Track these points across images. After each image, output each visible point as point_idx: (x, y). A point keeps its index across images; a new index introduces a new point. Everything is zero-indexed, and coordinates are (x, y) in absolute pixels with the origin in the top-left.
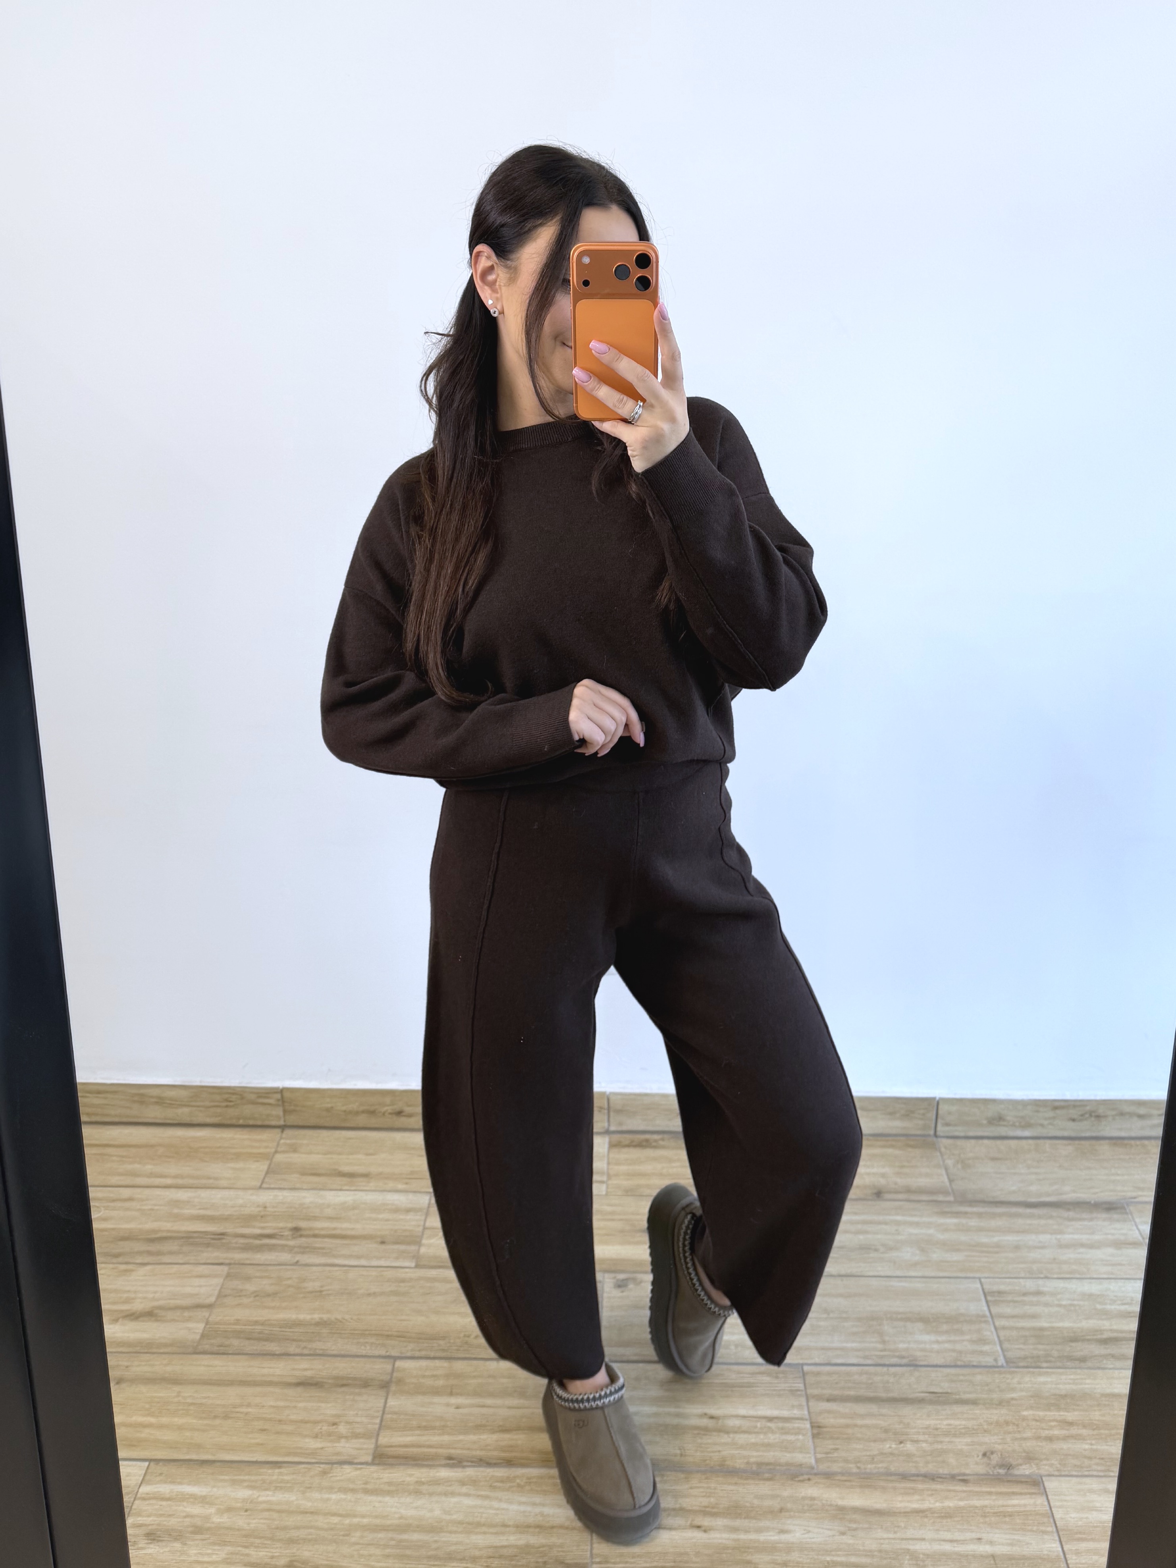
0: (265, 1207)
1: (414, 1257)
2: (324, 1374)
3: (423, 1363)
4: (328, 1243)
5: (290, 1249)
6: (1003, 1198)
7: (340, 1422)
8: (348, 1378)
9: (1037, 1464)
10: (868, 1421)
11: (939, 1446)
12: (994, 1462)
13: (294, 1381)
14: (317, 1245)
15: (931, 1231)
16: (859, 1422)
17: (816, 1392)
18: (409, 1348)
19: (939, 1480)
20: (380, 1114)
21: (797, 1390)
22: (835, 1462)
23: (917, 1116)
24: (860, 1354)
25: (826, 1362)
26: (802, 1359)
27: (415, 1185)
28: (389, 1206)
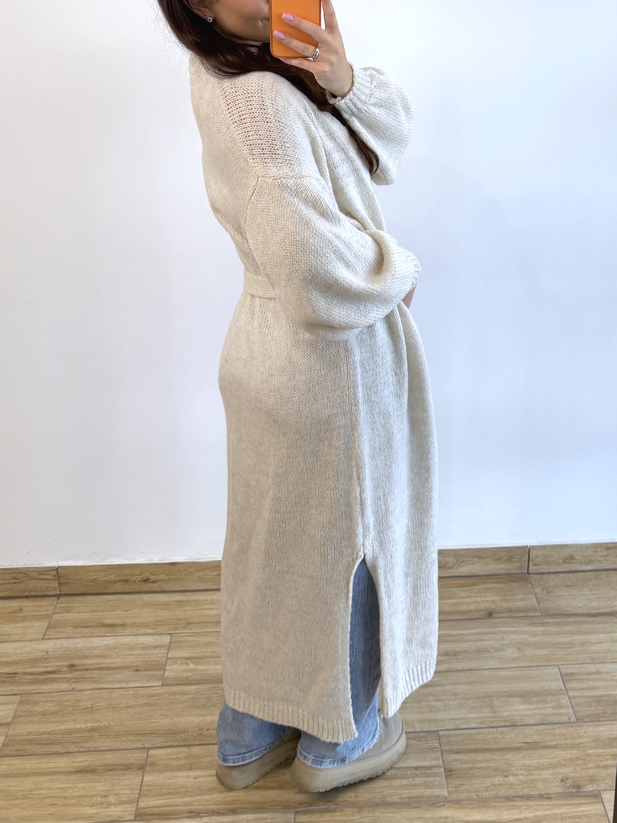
0: (48, 652)
1: (160, 679)
2: (96, 764)
3: (169, 750)
4: (96, 673)
5: (68, 680)
6: (574, 612)
7: (110, 795)
8: (114, 765)
9: (597, 784)
10: (483, 765)
11: (532, 777)
12: (568, 785)
13: (74, 770)
14: (88, 676)
16: (478, 765)
17: (448, 748)
18: (159, 741)
19: (532, 799)
20: (132, 582)
21: (435, 748)
22: (462, 792)
23: (515, 559)
24: (478, 721)
25: (454, 728)
26: (438, 727)
27: (159, 630)
28: (141, 646)
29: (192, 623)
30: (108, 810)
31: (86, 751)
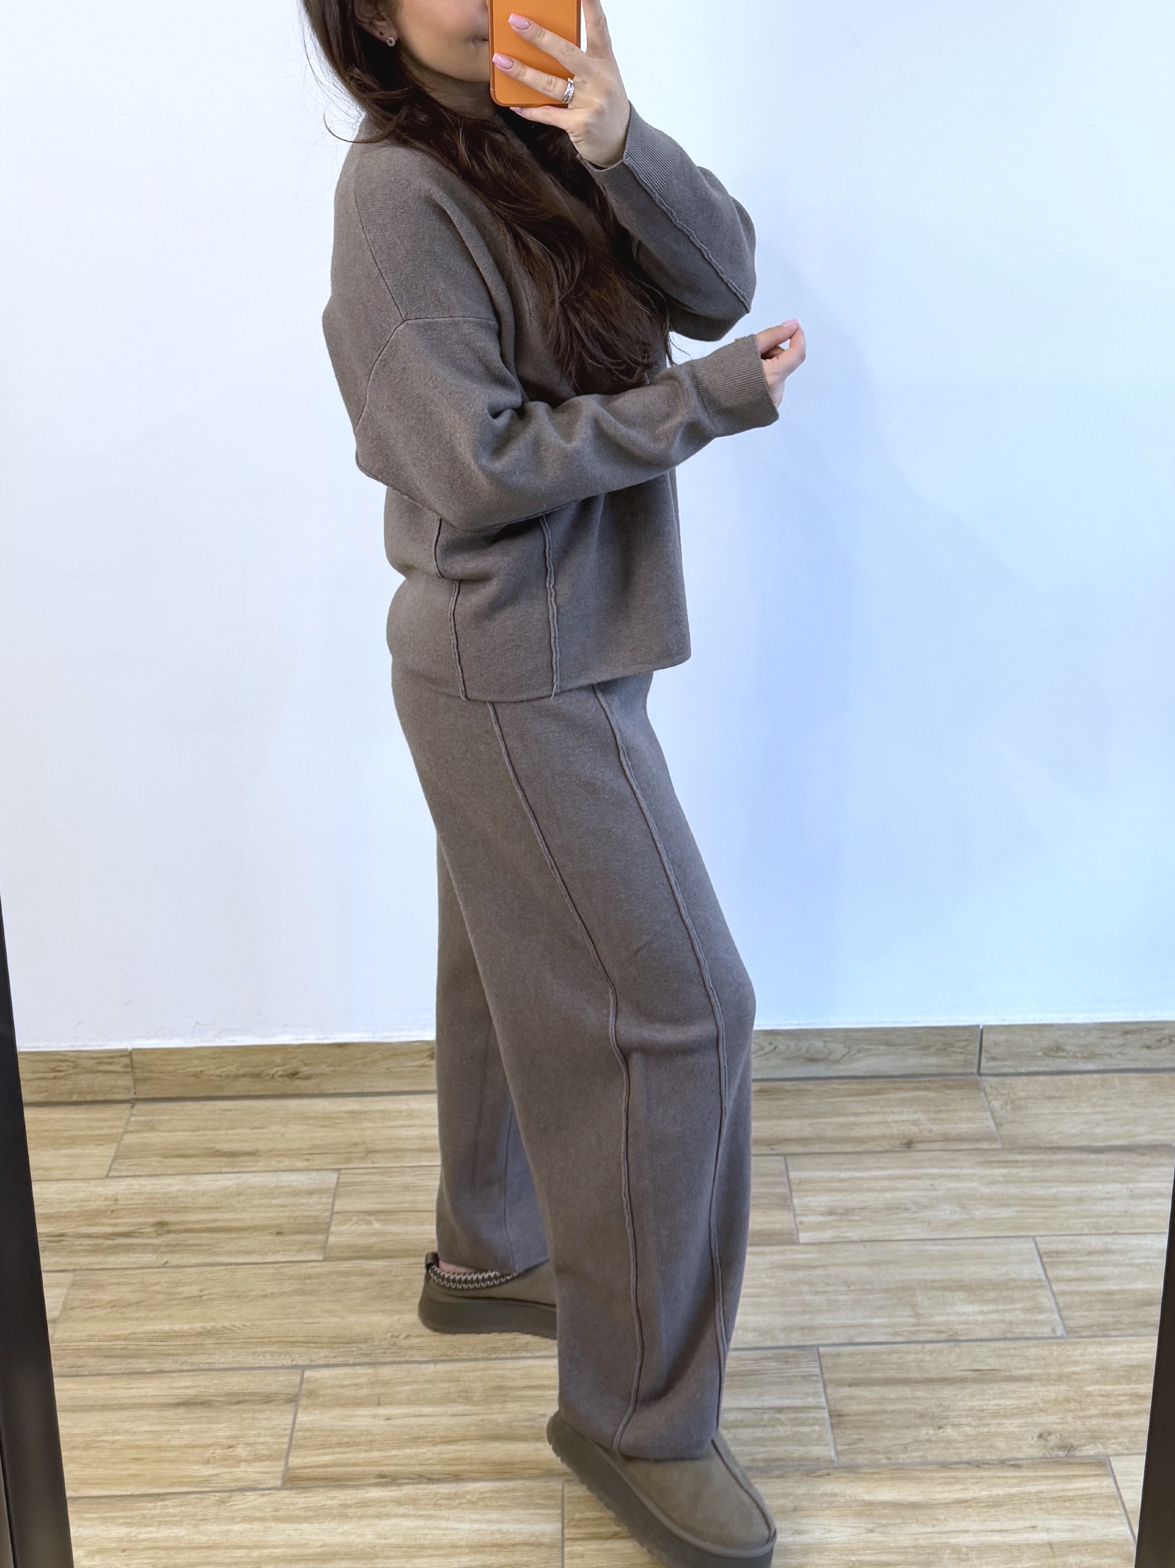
0: (116, 1200)
1: (321, 1248)
2: (210, 1391)
3: (341, 1371)
4: (206, 1238)
5: (156, 1249)
6: (1061, 1144)
7: (238, 1444)
8: (245, 1394)
9: (1103, 1444)
10: (898, 1406)
11: (985, 1430)
12: (1051, 1444)
13: (173, 1401)
14: (191, 1242)
15: (974, 1185)
16: (889, 1407)
17: (835, 1376)
18: (322, 1355)
19: (987, 1466)
20: (268, 1078)
21: (813, 1376)
22: (861, 1453)
23: (955, 1049)
24: (889, 1330)
25: (847, 1341)
26: (818, 1339)
27: (318, 1161)
28: (286, 1190)
29: (376, 1151)
30: (233, 1470)
31: (193, 1370)
